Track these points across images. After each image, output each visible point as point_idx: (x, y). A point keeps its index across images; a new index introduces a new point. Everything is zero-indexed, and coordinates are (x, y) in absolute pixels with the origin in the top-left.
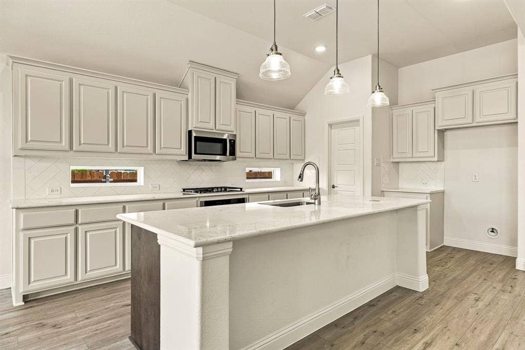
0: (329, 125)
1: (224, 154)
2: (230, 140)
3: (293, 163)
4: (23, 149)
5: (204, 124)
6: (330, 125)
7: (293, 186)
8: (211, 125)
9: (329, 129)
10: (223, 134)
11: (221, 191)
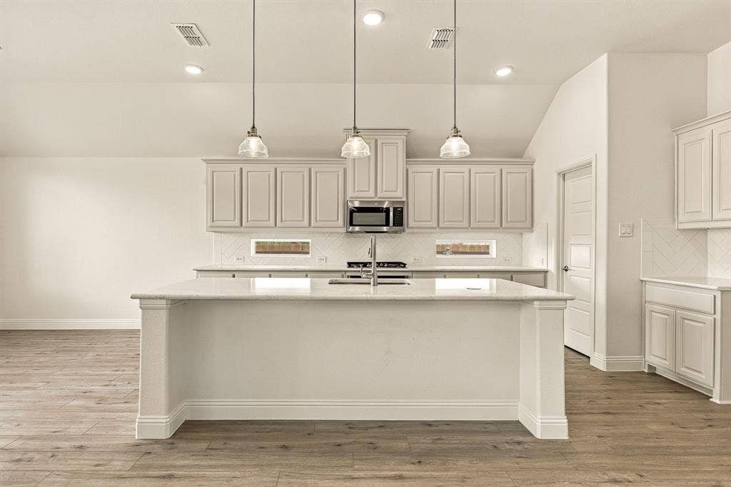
0: (559, 174)
1: (387, 224)
2: (395, 209)
3: (522, 234)
4: (211, 227)
5: (362, 193)
6: (563, 175)
7: (522, 266)
8: (371, 194)
9: (559, 181)
10: (383, 202)
11: (383, 266)
